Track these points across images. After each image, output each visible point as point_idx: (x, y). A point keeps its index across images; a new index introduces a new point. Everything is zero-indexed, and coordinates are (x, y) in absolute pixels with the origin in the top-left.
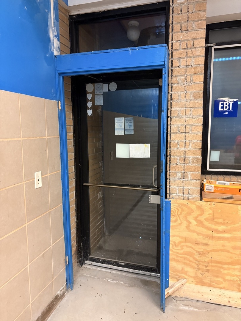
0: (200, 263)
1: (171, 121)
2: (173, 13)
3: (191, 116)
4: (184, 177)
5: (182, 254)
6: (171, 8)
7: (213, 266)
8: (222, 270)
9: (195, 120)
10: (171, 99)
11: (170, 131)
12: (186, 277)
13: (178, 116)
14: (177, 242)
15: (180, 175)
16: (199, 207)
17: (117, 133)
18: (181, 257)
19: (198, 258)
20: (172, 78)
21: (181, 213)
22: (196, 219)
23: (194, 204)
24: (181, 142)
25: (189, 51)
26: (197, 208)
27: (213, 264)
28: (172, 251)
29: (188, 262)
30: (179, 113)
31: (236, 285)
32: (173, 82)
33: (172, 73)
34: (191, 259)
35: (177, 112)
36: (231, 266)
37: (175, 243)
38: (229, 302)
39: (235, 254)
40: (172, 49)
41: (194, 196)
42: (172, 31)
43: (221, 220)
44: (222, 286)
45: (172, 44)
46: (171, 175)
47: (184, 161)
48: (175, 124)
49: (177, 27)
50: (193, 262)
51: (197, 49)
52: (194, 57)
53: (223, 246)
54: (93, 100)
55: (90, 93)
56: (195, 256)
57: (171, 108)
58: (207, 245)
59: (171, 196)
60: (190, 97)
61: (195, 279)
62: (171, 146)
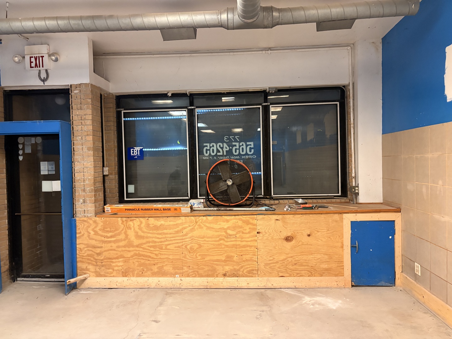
0: (98, 261)
1: (74, 165)
2: (72, 98)
3: (86, 162)
4: (84, 202)
5: (86, 256)
6: (70, 95)
7: (106, 262)
8: (112, 263)
9: (89, 164)
10: (74, 151)
11: (74, 171)
12: (89, 273)
13: (78, 162)
14: (82, 248)
15: (82, 200)
16: (95, 222)
17: (42, 173)
18: (85, 259)
19: (97, 258)
20: (73, 137)
21: (83, 227)
22: (93, 230)
23: (92, 220)
24: (81, 178)
25: (83, 121)
26: (93, 222)
27: (106, 261)
28: (79, 255)
29: (90, 261)
30: (79, 159)
31: (121, 273)
32: (74, 140)
33: (73, 134)
34: (92, 259)
35: (78, 159)
36: (117, 260)
37: (80, 249)
38: (117, 285)
39: (119, 251)
40: (72, 119)
41: (91, 215)
42: (72, 109)
43: (108, 229)
44: (112, 275)
45: (72, 116)
46: (76, 201)
47: (84, 191)
48: (77, 167)
49: (74, 107)
50: (94, 261)
51: (87, 121)
52: (86, 125)
53: (111, 246)
54: (23, 149)
55: (21, 144)
56: (94, 257)
57: (74, 156)
58: (101, 247)
59: (77, 216)
60: (85, 150)
61: (95, 274)
62: (75, 181)
